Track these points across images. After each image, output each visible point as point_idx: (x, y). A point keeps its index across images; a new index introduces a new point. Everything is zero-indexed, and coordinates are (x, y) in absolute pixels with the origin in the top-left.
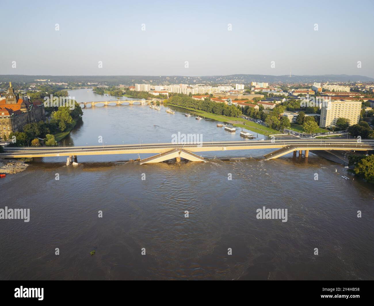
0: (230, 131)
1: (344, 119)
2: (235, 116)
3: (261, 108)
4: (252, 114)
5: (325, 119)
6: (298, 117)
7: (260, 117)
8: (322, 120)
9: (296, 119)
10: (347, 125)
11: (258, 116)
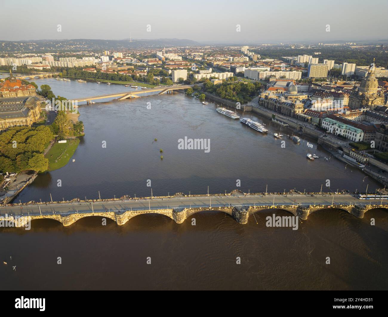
0: (135, 88)
1: (181, 78)
2: (129, 81)
3: (140, 76)
4: (137, 79)
5: (174, 79)
6: (162, 79)
7: (143, 80)
8: (173, 79)
9: (162, 80)
10: (183, 81)
11: (142, 80)
